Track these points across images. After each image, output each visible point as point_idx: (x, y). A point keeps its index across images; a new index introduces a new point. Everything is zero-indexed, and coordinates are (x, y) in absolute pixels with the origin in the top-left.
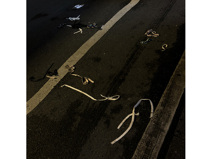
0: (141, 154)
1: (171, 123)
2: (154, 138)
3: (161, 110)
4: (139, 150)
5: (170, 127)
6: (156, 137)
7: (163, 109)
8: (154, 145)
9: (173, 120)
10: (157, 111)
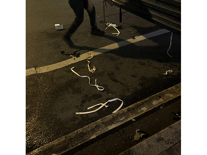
0: (88, 129)
1: (124, 124)
2: (104, 125)
3: (124, 112)
4: (88, 127)
5: (120, 126)
6: (106, 126)
7: (126, 112)
8: (100, 129)
9: (126, 122)
10: (121, 111)
